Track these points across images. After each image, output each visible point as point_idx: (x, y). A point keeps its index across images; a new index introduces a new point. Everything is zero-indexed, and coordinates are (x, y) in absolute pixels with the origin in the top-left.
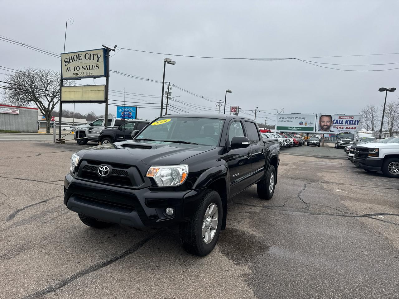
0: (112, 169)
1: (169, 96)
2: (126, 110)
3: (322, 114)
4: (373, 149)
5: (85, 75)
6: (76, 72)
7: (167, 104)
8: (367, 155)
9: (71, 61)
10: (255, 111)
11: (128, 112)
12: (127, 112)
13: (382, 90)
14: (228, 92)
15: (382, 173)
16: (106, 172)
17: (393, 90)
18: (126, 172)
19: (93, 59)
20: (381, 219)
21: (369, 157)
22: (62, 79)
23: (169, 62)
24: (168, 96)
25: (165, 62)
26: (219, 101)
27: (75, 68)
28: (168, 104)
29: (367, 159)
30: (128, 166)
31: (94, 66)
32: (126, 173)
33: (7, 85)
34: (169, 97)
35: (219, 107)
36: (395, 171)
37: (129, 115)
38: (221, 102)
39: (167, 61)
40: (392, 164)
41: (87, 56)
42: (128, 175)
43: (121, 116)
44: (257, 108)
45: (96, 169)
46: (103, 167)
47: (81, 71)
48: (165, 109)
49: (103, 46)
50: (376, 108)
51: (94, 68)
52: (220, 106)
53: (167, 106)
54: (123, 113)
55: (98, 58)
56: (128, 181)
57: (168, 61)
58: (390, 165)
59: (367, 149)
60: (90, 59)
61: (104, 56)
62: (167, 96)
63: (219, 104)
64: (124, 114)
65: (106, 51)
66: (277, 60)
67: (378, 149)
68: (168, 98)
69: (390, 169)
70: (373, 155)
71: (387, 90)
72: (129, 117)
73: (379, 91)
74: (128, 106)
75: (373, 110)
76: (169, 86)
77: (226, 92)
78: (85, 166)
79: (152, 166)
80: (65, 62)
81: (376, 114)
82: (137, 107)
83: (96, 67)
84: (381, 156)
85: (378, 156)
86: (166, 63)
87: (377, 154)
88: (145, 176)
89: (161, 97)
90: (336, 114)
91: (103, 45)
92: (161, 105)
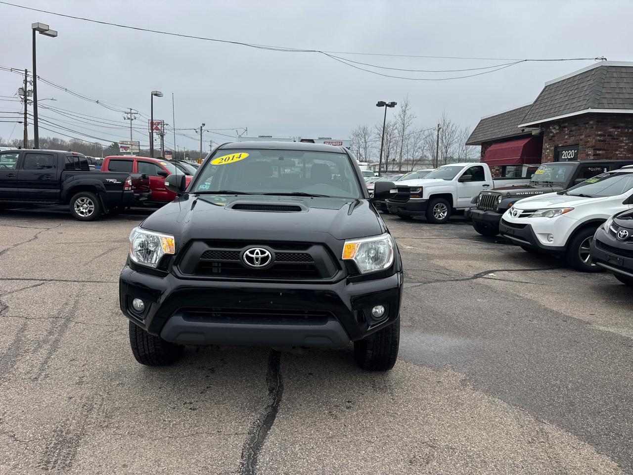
0: (276, 253)
1: (28, 98)
3: (302, 138)
4: (415, 188)
7: (26, 114)
8: (408, 196)
10: (200, 131)
13: (381, 104)
14: (156, 95)
15: (426, 219)
16: (264, 260)
17: (393, 105)
18: (307, 254)
20: (494, 278)
21: (411, 199)
23: (42, 32)
24: (26, 98)
25: (34, 30)
26: (129, 111)
28: (28, 112)
29: (409, 201)
30: (307, 245)
32: (309, 257)
34: (28, 100)
35: (129, 121)
36: (440, 215)
38: (132, 111)
39: (38, 28)
40: (437, 207)
42: (312, 260)
44: (204, 125)
45: (237, 255)
46: (255, 250)
48: (24, 124)
50: (369, 129)
52: (132, 120)
53: (26, 118)
56: (313, 271)
57: (40, 29)
58: (435, 208)
59: (406, 189)
62: (23, 97)
63: (129, 117)
66: (293, 51)
67: (422, 187)
68: (26, 101)
69: (435, 213)
70: (415, 195)
71: (387, 105)
73: (377, 105)
75: (365, 133)
76: (26, 77)
77: (152, 95)
78: (205, 252)
79: (347, 241)
81: (369, 138)
84: (426, 196)
85: (422, 197)
86: (37, 32)
87: (421, 195)
88: (341, 259)
90: (320, 139)
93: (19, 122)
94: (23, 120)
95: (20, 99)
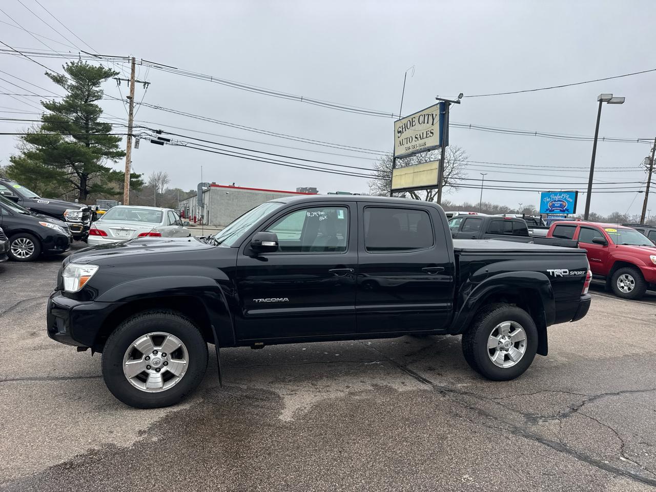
1: (654, 166)
2: (557, 198)
5: (418, 148)
6: (409, 145)
7: (649, 183)
9: (404, 130)
11: (561, 201)
12: (559, 201)
19: (428, 123)
22: (395, 159)
23: (609, 102)
24: (651, 167)
25: (601, 101)
27: (408, 139)
28: (651, 181)
31: (428, 132)
33: (376, 173)
34: (654, 168)
37: (562, 206)
39: (604, 98)
41: (422, 119)
43: (548, 209)
47: (414, 143)
48: (645, 193)
49: (437, 99)
51: (428, 136)
53: (648, 187)
54: (551, 204)
55: (433, 119)
60: (424, 123)
61: (440, 114)
62: (648, 166)
64: (553, 206)
65: (444, 106)
68: (651, 170)
72: (561, 211)
74: (560, 190)
76: (654, 146)
80: (399, 132)
82: (577, 192)
83: (430, 134)
86: (604, 103)
89: (589, 170)
91: (438, 97)
92: (587, 186)
93: (640, 192)
94: (645, 189)
95: (646, 168)
